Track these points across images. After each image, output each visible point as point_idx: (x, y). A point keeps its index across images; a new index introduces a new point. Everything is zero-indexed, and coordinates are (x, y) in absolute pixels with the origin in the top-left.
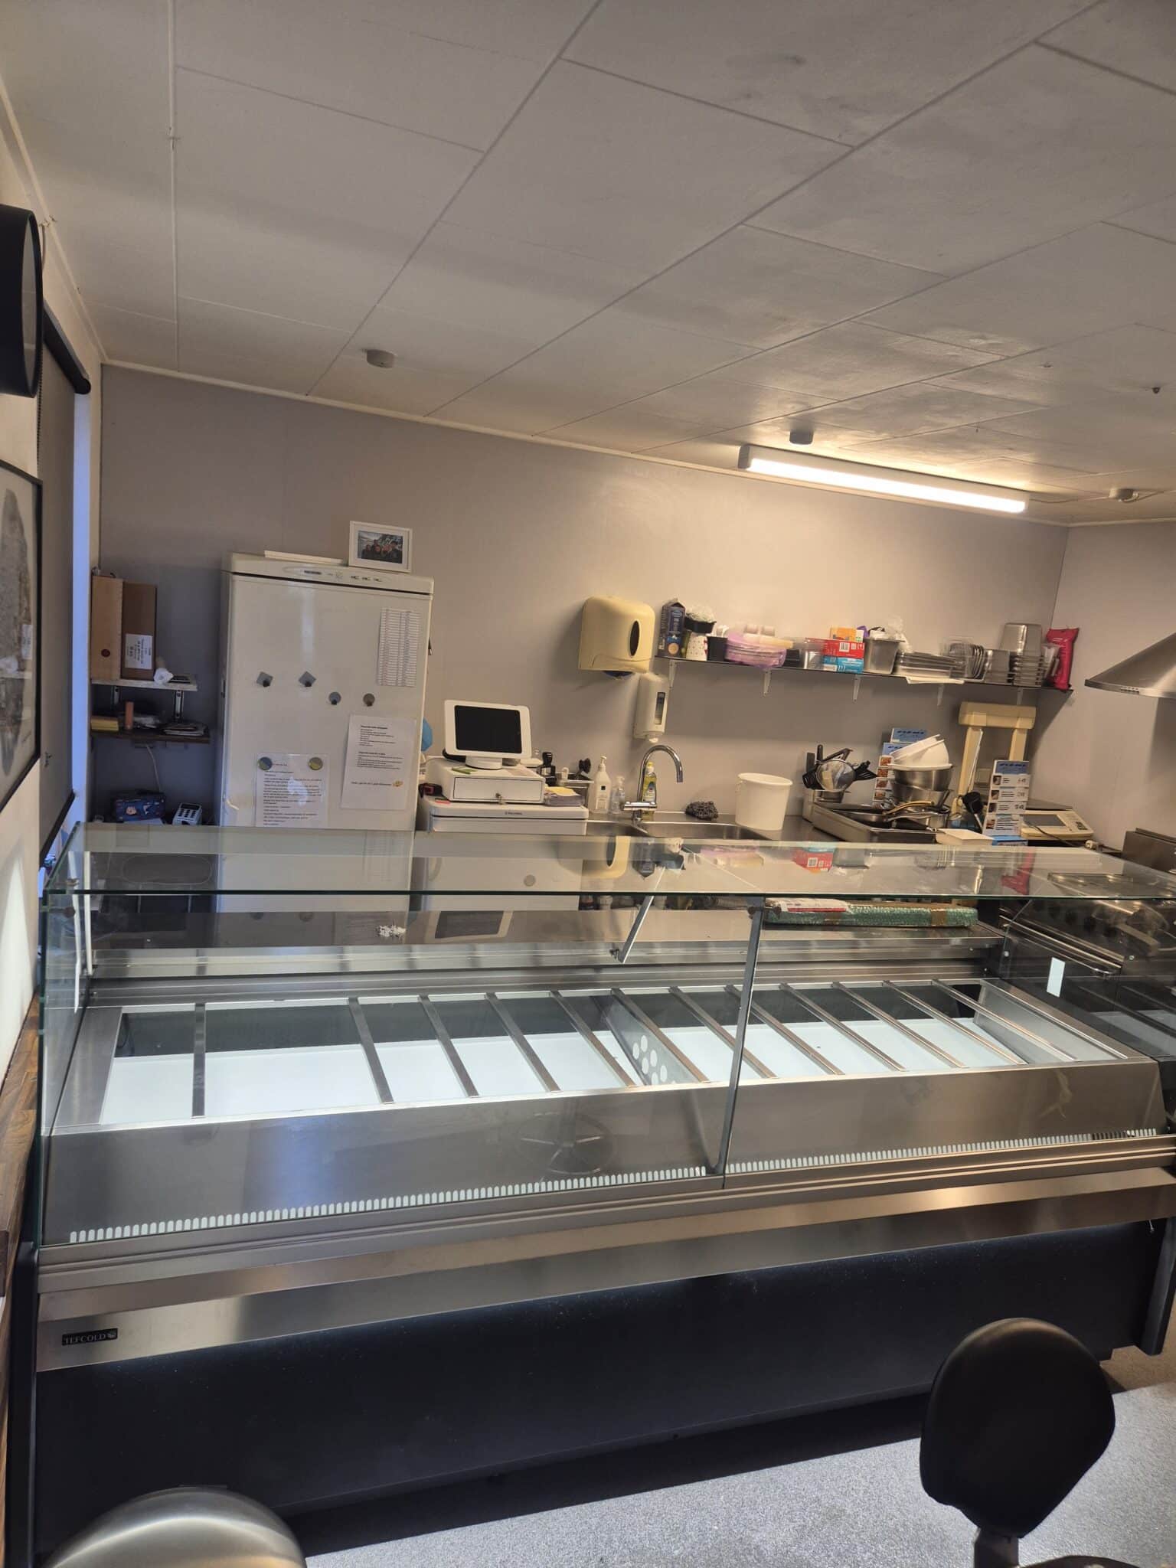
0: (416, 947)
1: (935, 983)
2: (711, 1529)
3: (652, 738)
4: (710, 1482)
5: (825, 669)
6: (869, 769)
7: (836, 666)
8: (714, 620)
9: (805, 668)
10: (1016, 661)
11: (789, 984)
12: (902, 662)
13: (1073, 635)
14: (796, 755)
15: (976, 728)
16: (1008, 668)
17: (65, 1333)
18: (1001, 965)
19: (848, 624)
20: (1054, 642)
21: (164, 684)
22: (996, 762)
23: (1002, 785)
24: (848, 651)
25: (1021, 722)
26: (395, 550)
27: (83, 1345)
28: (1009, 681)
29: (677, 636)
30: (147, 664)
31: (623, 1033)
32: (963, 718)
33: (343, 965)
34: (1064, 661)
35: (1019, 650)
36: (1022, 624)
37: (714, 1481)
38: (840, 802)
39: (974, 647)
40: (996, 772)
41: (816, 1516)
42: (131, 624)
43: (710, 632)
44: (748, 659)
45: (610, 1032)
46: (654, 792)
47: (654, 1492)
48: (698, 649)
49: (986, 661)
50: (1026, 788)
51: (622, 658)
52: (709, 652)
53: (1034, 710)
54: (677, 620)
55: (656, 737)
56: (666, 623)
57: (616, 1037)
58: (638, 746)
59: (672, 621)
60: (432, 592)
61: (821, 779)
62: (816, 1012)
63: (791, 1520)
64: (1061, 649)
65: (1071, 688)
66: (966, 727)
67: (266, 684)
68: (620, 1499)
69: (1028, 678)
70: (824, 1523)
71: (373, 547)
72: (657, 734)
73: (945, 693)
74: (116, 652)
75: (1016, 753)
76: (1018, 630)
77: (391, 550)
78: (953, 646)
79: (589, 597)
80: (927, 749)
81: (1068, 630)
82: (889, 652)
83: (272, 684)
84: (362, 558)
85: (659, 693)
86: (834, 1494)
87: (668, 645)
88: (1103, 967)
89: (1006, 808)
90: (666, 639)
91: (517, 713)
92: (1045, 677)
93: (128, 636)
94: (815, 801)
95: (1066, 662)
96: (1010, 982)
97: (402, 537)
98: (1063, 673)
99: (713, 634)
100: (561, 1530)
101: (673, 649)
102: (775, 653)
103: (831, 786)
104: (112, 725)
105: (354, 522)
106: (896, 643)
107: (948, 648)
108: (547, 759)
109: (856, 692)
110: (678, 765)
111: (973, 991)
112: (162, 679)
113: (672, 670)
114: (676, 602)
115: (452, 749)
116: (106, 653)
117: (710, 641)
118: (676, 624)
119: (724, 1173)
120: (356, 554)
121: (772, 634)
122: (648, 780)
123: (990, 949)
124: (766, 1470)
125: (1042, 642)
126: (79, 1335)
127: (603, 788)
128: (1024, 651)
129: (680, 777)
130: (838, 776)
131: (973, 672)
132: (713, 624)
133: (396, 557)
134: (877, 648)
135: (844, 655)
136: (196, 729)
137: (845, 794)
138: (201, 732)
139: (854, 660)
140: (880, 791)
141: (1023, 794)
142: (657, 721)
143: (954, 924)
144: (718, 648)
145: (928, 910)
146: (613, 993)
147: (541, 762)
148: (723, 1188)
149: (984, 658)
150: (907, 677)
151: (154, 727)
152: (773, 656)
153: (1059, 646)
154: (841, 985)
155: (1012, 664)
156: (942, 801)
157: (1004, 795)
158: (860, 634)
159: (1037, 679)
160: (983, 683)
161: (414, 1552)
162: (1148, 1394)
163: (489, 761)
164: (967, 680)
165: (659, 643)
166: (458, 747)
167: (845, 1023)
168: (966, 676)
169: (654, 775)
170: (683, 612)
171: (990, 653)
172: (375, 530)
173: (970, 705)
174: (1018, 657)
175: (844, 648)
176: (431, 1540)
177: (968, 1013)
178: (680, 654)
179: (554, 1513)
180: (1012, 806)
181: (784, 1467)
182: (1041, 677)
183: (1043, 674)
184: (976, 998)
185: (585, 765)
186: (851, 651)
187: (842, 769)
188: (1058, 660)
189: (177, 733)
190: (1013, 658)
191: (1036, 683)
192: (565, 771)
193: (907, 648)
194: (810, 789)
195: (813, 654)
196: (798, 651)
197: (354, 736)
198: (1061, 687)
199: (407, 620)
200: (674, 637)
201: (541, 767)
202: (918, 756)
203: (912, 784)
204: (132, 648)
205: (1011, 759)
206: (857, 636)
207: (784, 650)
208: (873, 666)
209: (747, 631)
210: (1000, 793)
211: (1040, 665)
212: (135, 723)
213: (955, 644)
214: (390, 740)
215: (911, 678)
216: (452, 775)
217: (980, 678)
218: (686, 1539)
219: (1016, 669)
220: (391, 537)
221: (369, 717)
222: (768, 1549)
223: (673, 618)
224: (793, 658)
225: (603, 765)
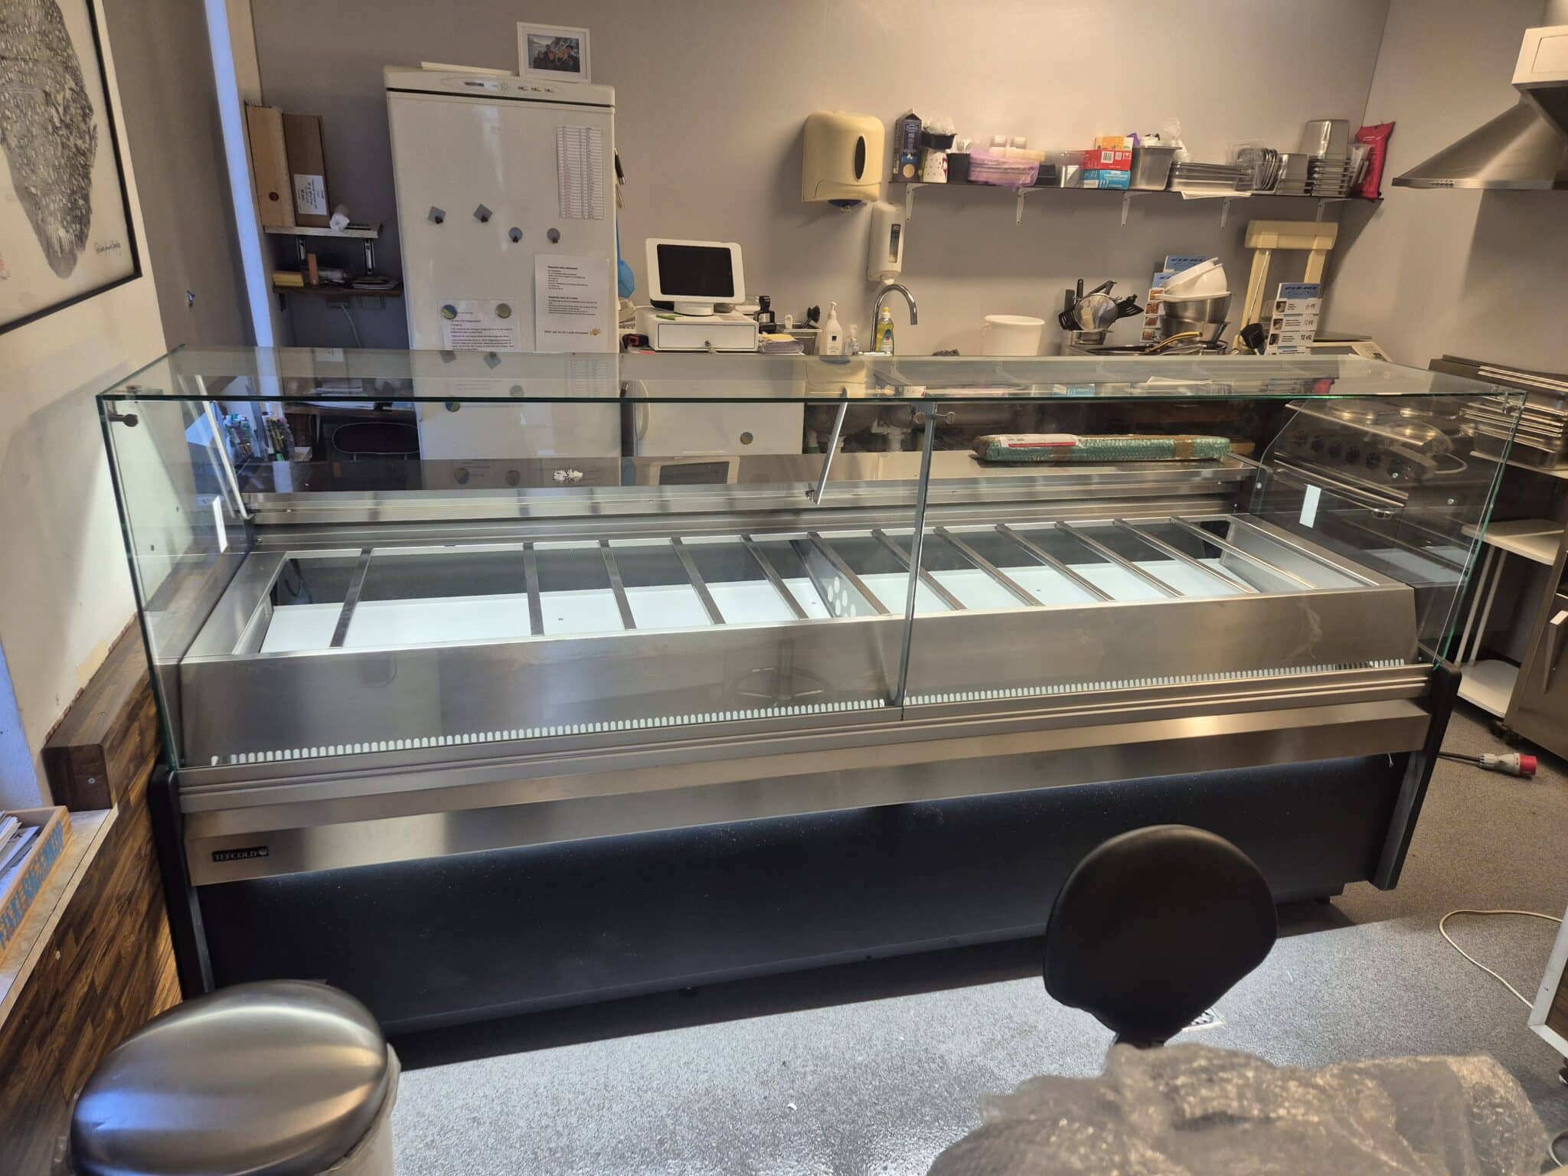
0: (599, 489)
1: (1174, 521)
2: (897, 1040)
3: (888, 278)
4: (902, 999)
5: (1085, 186)
6: (1135, 303)
7: (1097, 181)
8: (954, 132)
9: (1062, 186)
10: (1317, 166)
11: (1006, 525)
12: (1177, 173)
13: (1387, 131)
14: (1053, 295)
15: (1263, 251)
16: (1306, 176)
17: (215, 850)
18: (1252, 499)
19: (1115, 132)
20: (1365, 142)
21: (340, 230)
22: (1280, 285)
23: (1285, 313)
24: (1111, 162)
25: (1318, 241)
26: (571, 57)
27: (235, 861)
28: (1306, 191)
29: (912, 155)
30: (320, 208)
31: (822, 580)
32: (1250, 240)
33: (524, 509)
34: (1375, 164)
35: (1321, 153)
36: (1326, 120)
37: (906, 997)
38: (1102, 344)
39: (1266, 152)
40: (1280, 297)
41: (1006, 1030)
42: (296, 165)
43: (950, 147)
44: (993, 178)
45: (808, 579)
46: (891, 341)
47: (844, 1006)
48: (936, 170)
49: (1279, 167)
50: (1315, 315)
51: (847, 185)
52: (950, 173)
53: (1335, 226)
54: (912, 135)
55: (892, 278)
56: (900, 141)
57: (814, 585)
58: (873, 289)
59: (907, 138)
60: (613, 103)
61: (1080, 317)
62: (1037, 555)
63: (979, 1034)
64: (1372, 150)
65: (1381, 197)
66: (1253, 251)
67: (439, 220)
68: (808, 1011)
69: (1330, 186)
70: (1013, 1037)
71: (546, 53)
72: (892, 274)
73: (1231, 212)
74: (285, 193)
75: (1313, 273)
76: (1320, 128)
77: (566, 56)
78: (1241, 154)
79: (812, 112)
80: (1200, 276)
81: (1382, 125)
82: (1164, 162)
83: (446, 219)
84: (535, 67)
85: (893, 225)
86: (1028, 1011)
87: (903, 166)
88: (1384, 506)
89: (1291, 339)
90: (900, 160)
91: (727, 251)
92: (1351, 184)
93: (297, 177)
94: (1073, 343)
95: (1377, 165)
96: (1261, 517)
97: (578, 40)
98: (1372, 178)
99: (954, 150)
100: (747, 1037)
101: (908, 171)
102: (1024, 169)
103: (1092, 326)
104: (295, 280)
105: (522, 24)
106: (1170, 151)
107: (1235, 156)
108: (765, 304)
109: (1125, 214)
110: (912, 306)
111: (1220, 529)
112: (338, 226)
113: (909, 198)
114: (909, 114)
115: (657, 295)
116: (274, 197)
117: (950, 158)
118: (911, 141)
119: (902, 706)
120: (528, 64)
121: (1023, 147)
122: (883, 326)
123: (1241, 482)
124: (960, 989)
125: (1348, 143)
126: (231, 852)
127: (834, 338)
128: (1326, 153)
129: (914, 320)
130: (1101, 312)
131: (1263, 182)
132: (952, 137)
133: (572, 65)
134: (1148, 158)
135: (1107, 167)
136: (385, 282)
137: (1108, 334)
138: (391, 285)
139: (1118, 172)
140: (1149, 330)
141: (1311, 322)
142: (892, 259)
143: (1202, 456)
144: (959, 166)
145: (1172, 442)
146: (810, 537)
147: (758, 308)
148: (902, 720)
149: (1277, 164)
150: (1183, 192)
151: (342, 282)
152: (1023, 171)
153: (1370, 146)
154: (1066, 525)
155: (1311, 171)
156: (1217, 336)
157: (1288, 324)
158: (1129, 143)
159: (1341, 187)
160: (1275, 195)
161: (601, 1054)
162: (1379, 928)
163: (699, 306)
164: (1255, 192)
165: (894, 166)
166: (664, 292)
167: (1071, 567)
168: (1255, 187)
169: (891, 322)
170: (919, 126)
171: (1285, 158)
172: (547, 32)
173: (1258, 223)
174: (1318, 161)
175: (1107, 158)
176: (619, 1044)
177: (1215, 552)
178: (917, 178)
179: (742, 1022)
180: (1297, 336)
181: (979, 987)
182: (1346, 185)
183: (1349, 181)
184: (1224, 536)
185: (814, 314)
186: (1116, 162)
187: (1105, 305)
188: (1367, 163)
189: (366, 287)
190: (1313, 163)
191: (1340, 193)
192: (789, 319)
193: (1185, 156)
194: (1067, 331)
195: (1072, 169)
196: (1054, 166)
197: (542, 277)
198: (1371, 196)
199: (588, 138)
200: (909, 156)
201: (759, 313)
202: (1193, 282)
203: (1183, 318)
204: (302, 191)
205: (1307, 280)
206: (1125, 145)
207: (1037, 164)
208: (1143, 181)
209: (993, 144)
210: (1284, 322)
211: (1346, 170)
212: (320, 278)
213: (1244, 150)
214: (581, 281)
215: (1187, 193)
216: (655, 322)
217: (1271, 189)
218: (871, 1047)
219: (1316, 176)
220: (566, 40)
221: (556, 257)
222: (953, 1060)
223: (907, 133)
224: (1047, 174)
225: (834, 313)
